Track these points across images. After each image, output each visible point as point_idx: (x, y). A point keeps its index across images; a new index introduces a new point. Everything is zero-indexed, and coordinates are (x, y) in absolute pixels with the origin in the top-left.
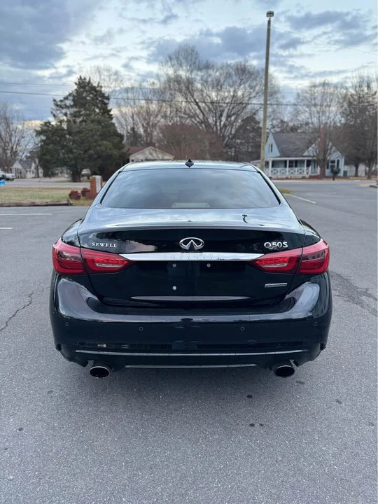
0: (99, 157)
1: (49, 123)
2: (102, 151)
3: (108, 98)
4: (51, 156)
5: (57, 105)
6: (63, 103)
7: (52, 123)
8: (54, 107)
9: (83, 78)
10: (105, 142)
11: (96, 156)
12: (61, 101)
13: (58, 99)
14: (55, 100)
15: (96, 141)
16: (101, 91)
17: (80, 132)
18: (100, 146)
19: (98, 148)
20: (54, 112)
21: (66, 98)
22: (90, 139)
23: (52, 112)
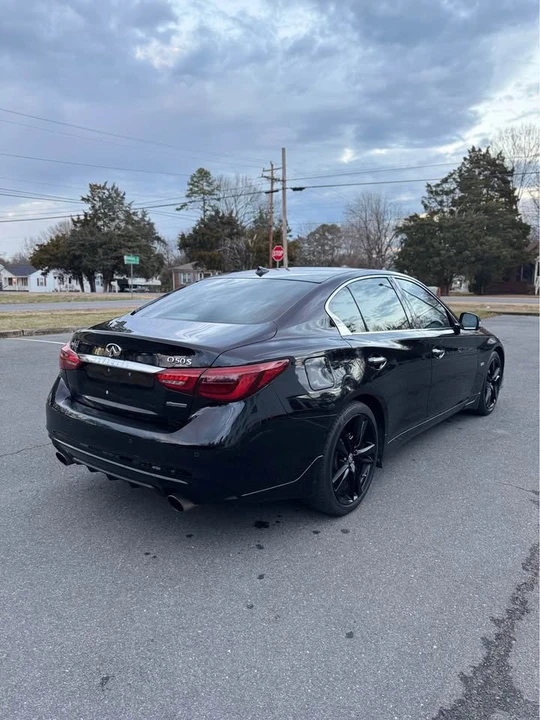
0: (477, 260)
1: (416, 216)
2: (484, 252)
3: (511, 174)
4: (411, 262)
5: (431, 192)
6: (439, 189)
7: (421, 216)
8: (426, 195)
9: (477, 149)
10: (490, 238)
11: (473, 259)
12: (438, 185)
13: (433, 183)
14: (429, 186)
15: (477, 238)
16: (502, 165)
17: (453, 227)
18: (482, 244)
19: (479, 247)
20: (426, 202)
21: (445, 181)
22: (467, 235)
23: (423, 202)
